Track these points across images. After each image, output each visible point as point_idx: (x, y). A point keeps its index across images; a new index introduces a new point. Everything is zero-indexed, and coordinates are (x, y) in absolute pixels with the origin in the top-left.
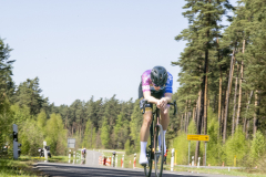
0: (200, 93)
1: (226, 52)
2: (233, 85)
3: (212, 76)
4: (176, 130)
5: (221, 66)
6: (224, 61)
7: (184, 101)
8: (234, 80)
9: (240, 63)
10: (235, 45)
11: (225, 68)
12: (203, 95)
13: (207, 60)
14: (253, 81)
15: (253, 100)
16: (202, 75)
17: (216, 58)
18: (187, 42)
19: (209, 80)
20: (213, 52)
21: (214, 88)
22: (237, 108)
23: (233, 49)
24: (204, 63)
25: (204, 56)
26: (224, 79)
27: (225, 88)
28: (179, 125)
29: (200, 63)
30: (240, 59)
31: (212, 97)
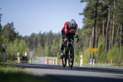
0: (93, 28)
1: (106, 7)
2: (110, 24)
3: (99, 20)
4: (82, 46)
5: (103, 15)
6: (105, 12)
7: (85, 32)
8: (110, 21)
9: (113, 13)
10: (110, 4)
11: (106, 16)
12: (95, 29)
13: (96, 12)
14: (119, 21)
15: (120, 31)
16: (94, 19)
17: (101, 11)
18: (86, 3)
19: (98, 22)
20: (99, 8)
21: (100, 25)
22: (112, 35)
23: (109, 6)
24: (95, 13)
25: (95, 10)
26: (105, 21)
27: (105, 26)
28: (83, 44)
29: (93, 14)
30: (113, 11)
31: (99, 30)
